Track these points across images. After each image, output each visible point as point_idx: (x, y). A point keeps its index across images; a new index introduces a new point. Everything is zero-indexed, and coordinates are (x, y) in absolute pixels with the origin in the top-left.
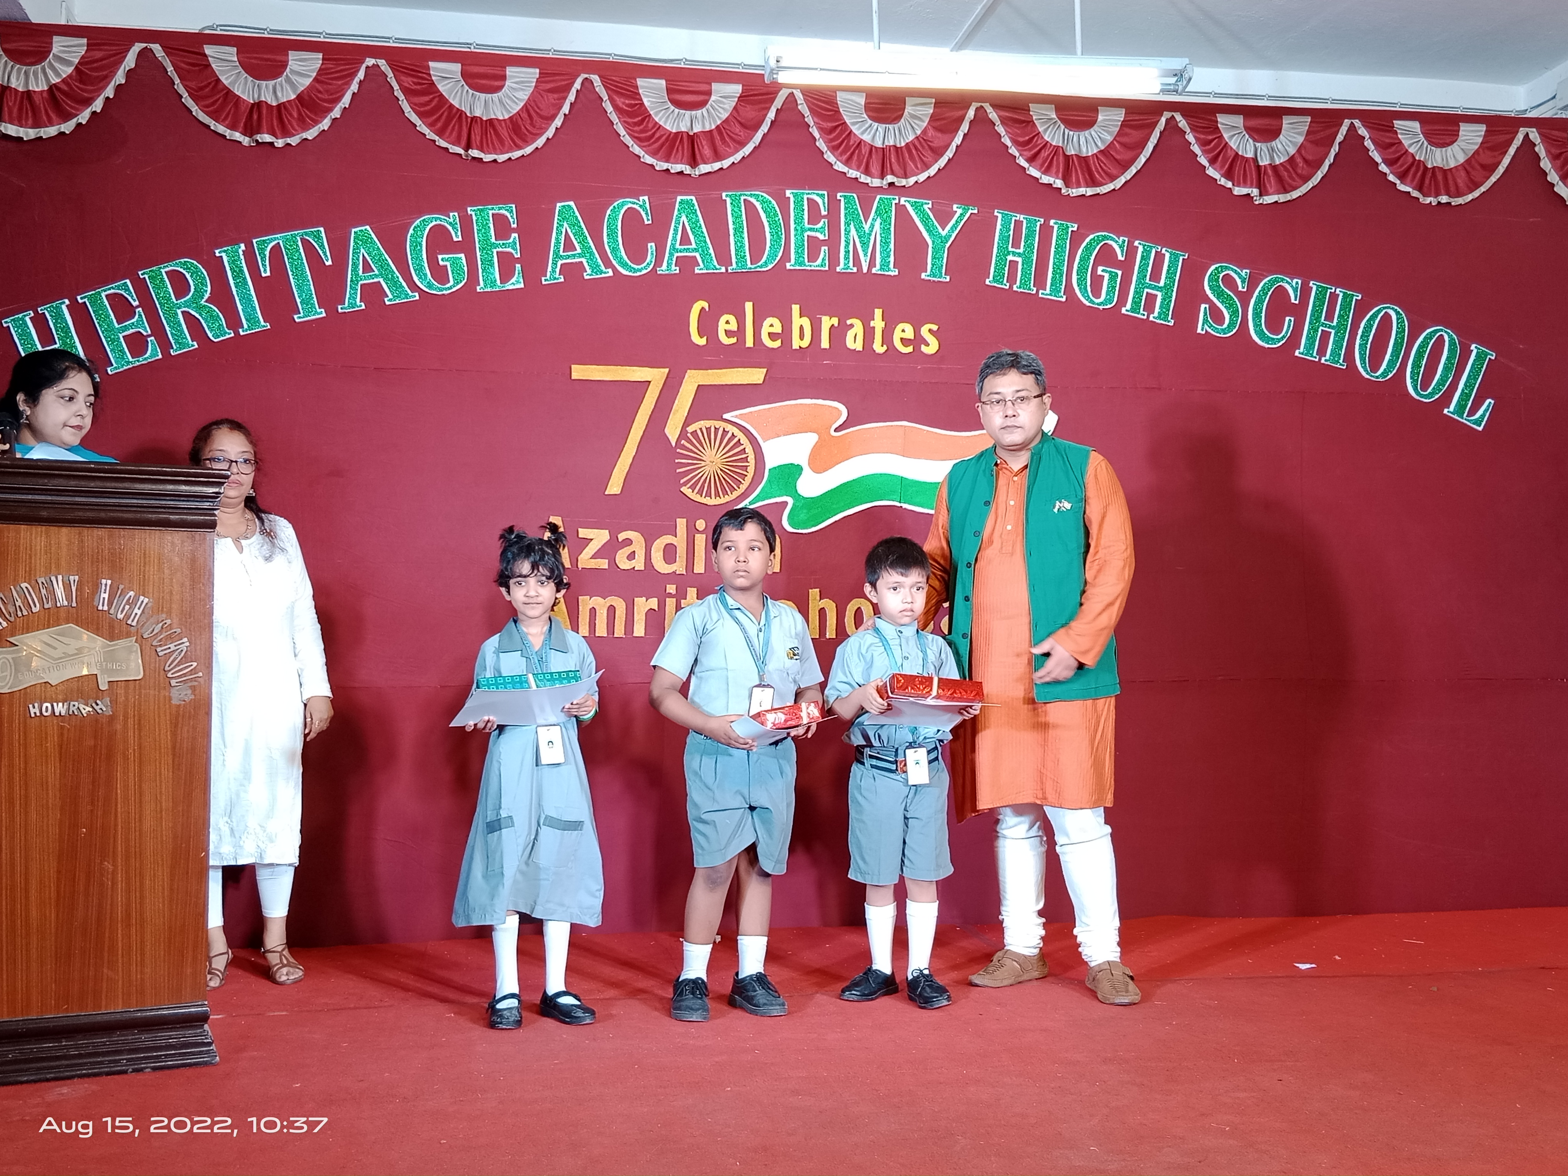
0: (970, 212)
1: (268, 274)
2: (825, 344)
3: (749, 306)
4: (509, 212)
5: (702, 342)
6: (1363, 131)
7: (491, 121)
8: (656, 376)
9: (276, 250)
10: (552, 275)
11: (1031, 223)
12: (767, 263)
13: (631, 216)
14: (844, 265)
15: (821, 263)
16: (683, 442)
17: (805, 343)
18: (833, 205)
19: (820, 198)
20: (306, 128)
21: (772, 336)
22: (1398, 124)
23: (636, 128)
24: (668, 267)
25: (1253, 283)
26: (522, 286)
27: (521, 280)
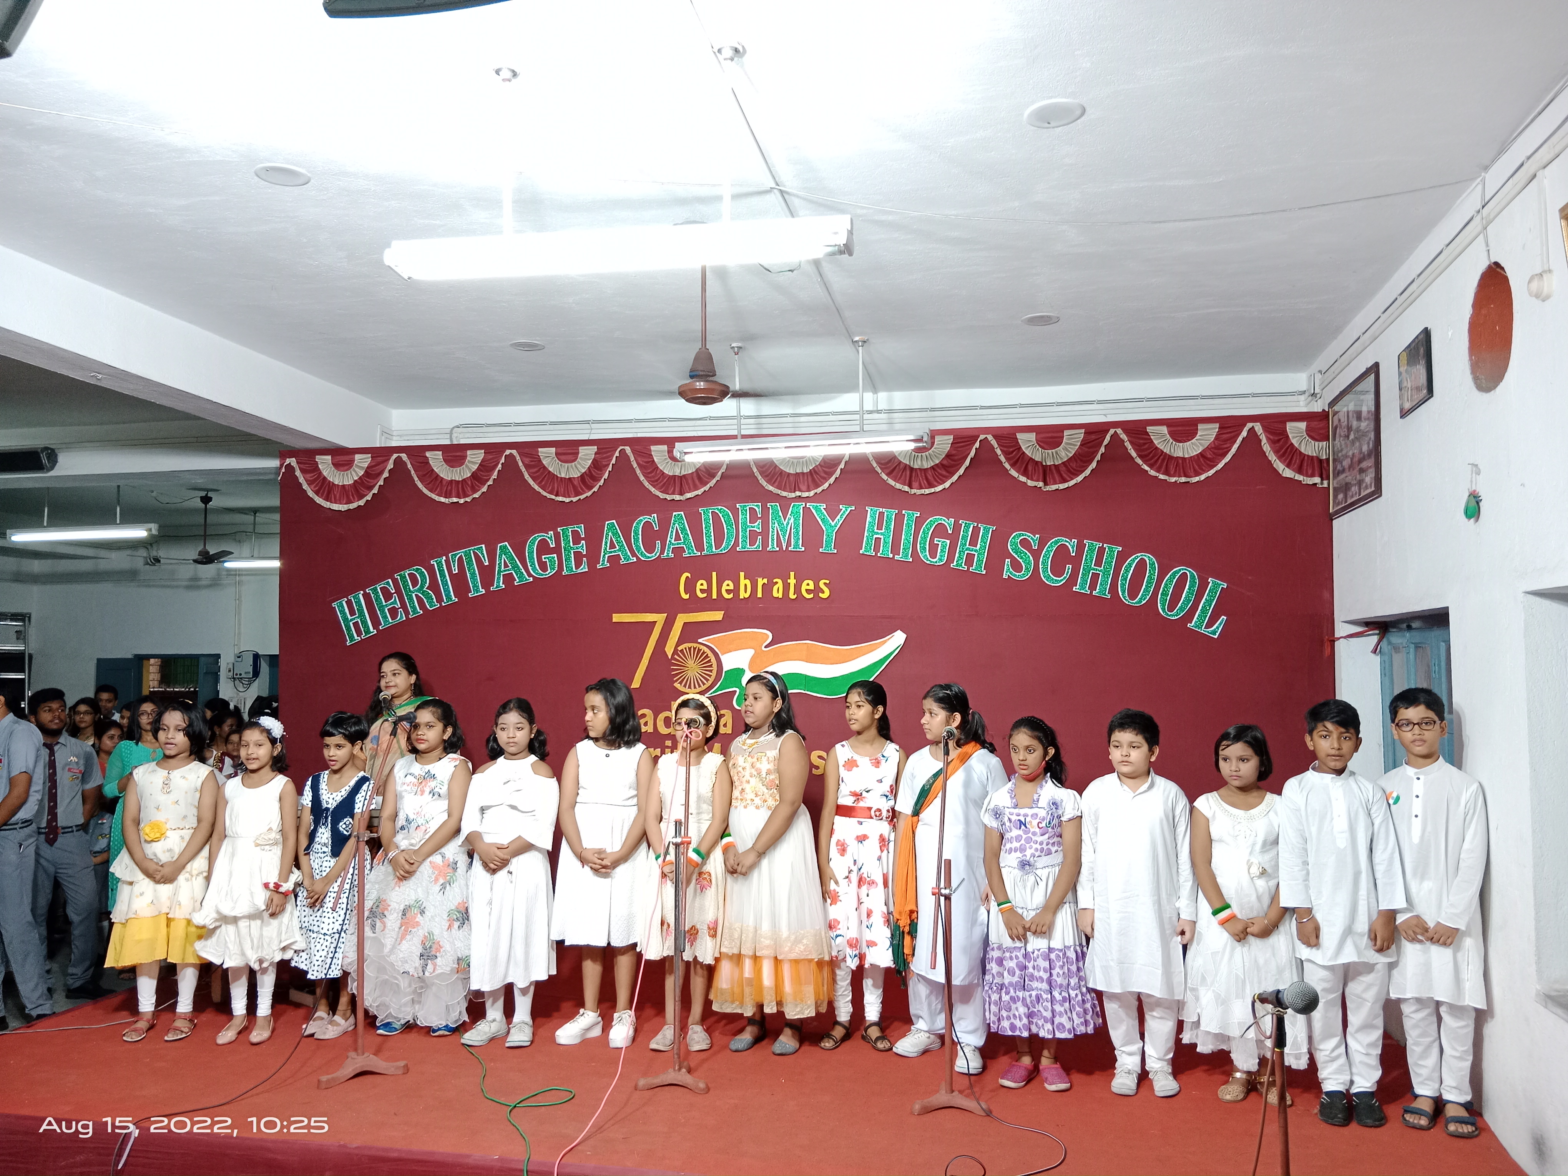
0: (850, 509)
1: (457, 572)
2: (760, 595)
3: (714, 574)
4: (581, 529)
5: (686, 597)
6: (1124, 437)
7: (570, 479)
8: (659, 618)
9: (461, 558)
10: (603, 563)
11: (890, 514)
12: (725, 548)
13: (647, 525)
14: (772, 546)
15: (758, 546)
16: (676, 656)
17: (747, 595)
18: (765, 510)
19: (757, 507)
20: (475, 492)
21: (729, 592)
22: (1149, 429)
23: (650, 475)
24: (668, 554)
25: (1042, 543)
26: (587, 570)
27: (586, 567)
